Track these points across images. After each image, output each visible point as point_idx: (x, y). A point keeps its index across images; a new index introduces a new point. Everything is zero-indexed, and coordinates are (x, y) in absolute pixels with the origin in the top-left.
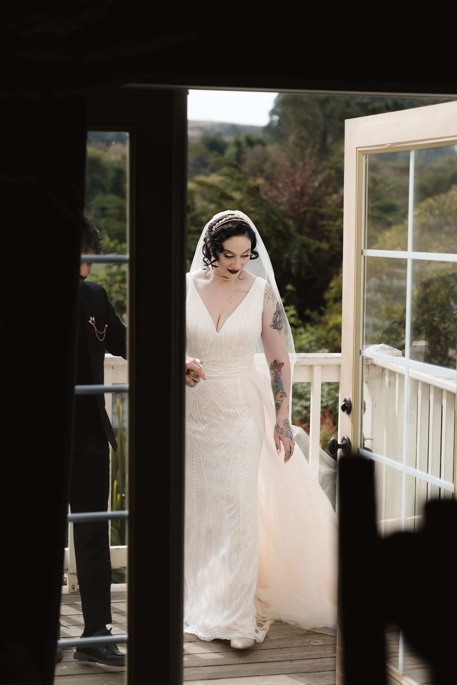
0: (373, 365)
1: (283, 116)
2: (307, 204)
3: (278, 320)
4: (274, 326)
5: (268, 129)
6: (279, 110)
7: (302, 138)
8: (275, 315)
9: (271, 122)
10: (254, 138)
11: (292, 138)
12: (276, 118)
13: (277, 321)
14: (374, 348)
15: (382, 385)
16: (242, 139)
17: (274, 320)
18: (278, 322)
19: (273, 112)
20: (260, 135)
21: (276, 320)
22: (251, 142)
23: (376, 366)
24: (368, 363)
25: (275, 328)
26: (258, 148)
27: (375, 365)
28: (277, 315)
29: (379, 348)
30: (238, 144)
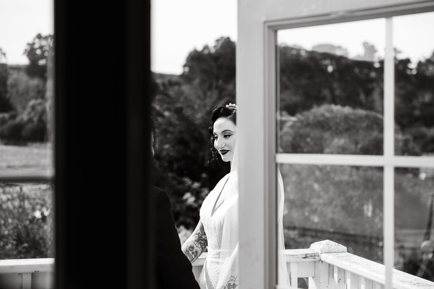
0: (320, 261)
1: (191, 68)
5: (183, 76)
6: (189, 64)
9: (185, 72)
12: (187, 69)
14: (320, 244)
15: (329, 280)
19: (185, 66)
20: (175, 79)
23: (323, 263)
24: (316, 260)
27: (322, 261)
29: (325, 245)
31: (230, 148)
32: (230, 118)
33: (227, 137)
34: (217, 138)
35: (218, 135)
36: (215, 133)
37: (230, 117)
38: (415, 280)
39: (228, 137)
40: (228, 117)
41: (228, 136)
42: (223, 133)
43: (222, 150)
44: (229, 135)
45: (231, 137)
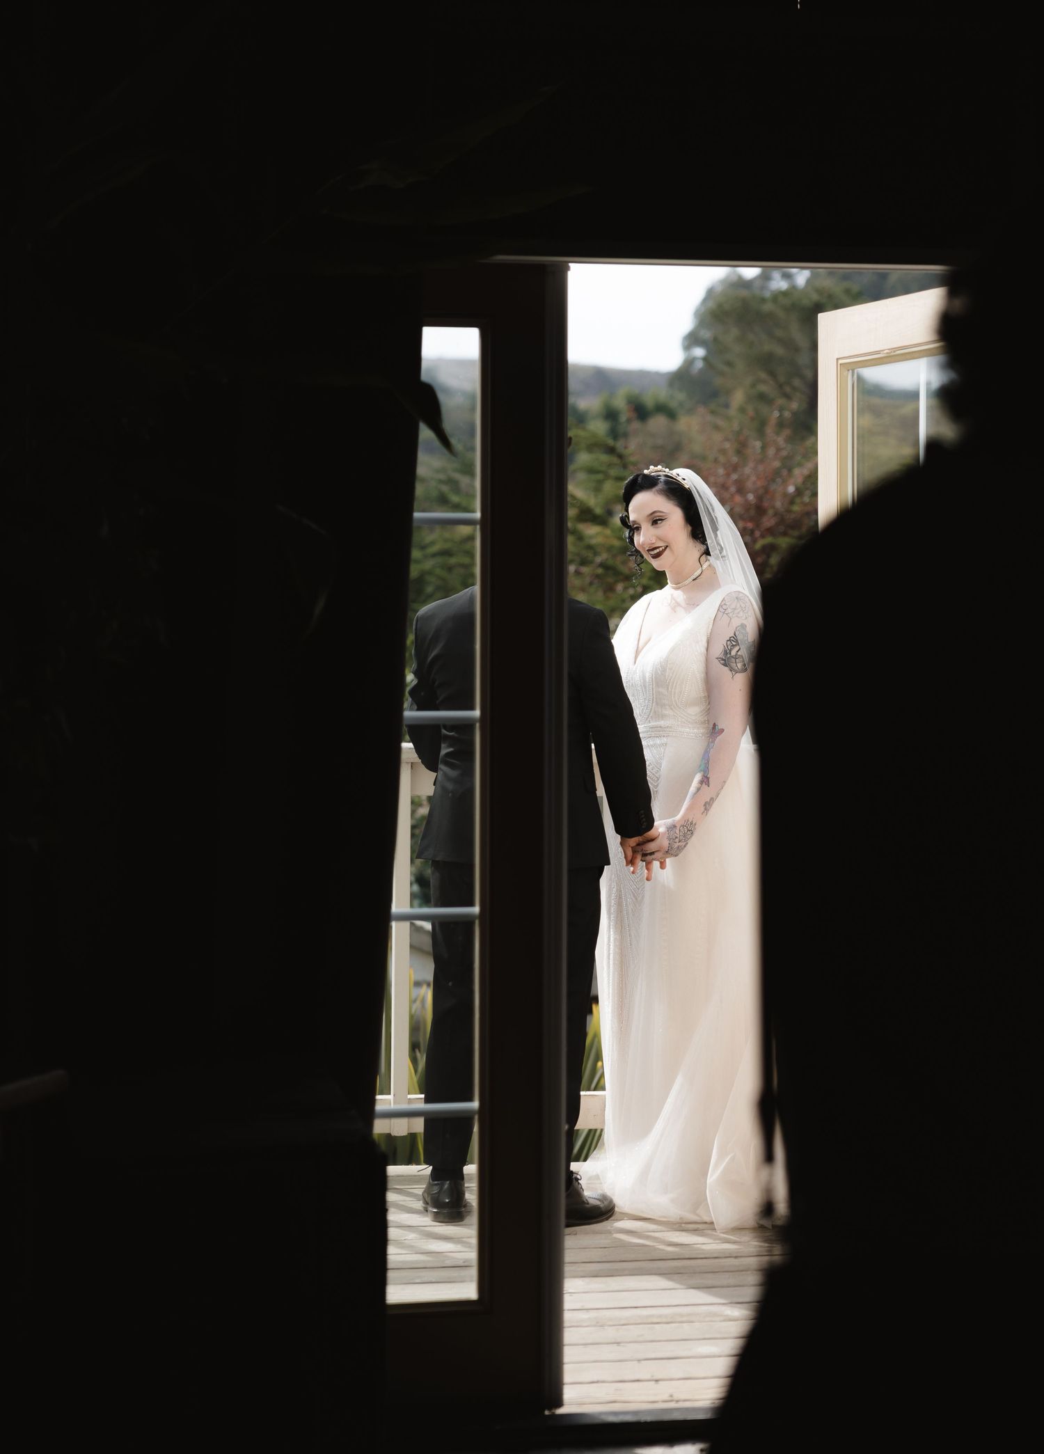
1: (716, 348)
2: (770, 531)
3: (733, 653)
4: (723, 660)
5: (681, 377)
6: (706, 334)
7: (762, 397)
8: (729, 642)
9: (689, 363)
10: (649, 401)
11: (738, 398)
12: (699, 352)
13: (730, 654)
16: (620, 403)
17: (726, 651)
18: (732, 657)
19: (692, 340)
20: (663, 394)
21: (730, 651)
22: (641, 411)
25: (725, 665)
26: (658, 423)
28: (734, 643)
30: (611, 415)
31: (666, 541)
32: (657, 490)
33: (657, 524)
34: (638, 529)
35: (641, 524)
39: (660, 523)
40: (654, 489)
42: (650, 518)
43: (651, 548)
44: (661, 520)
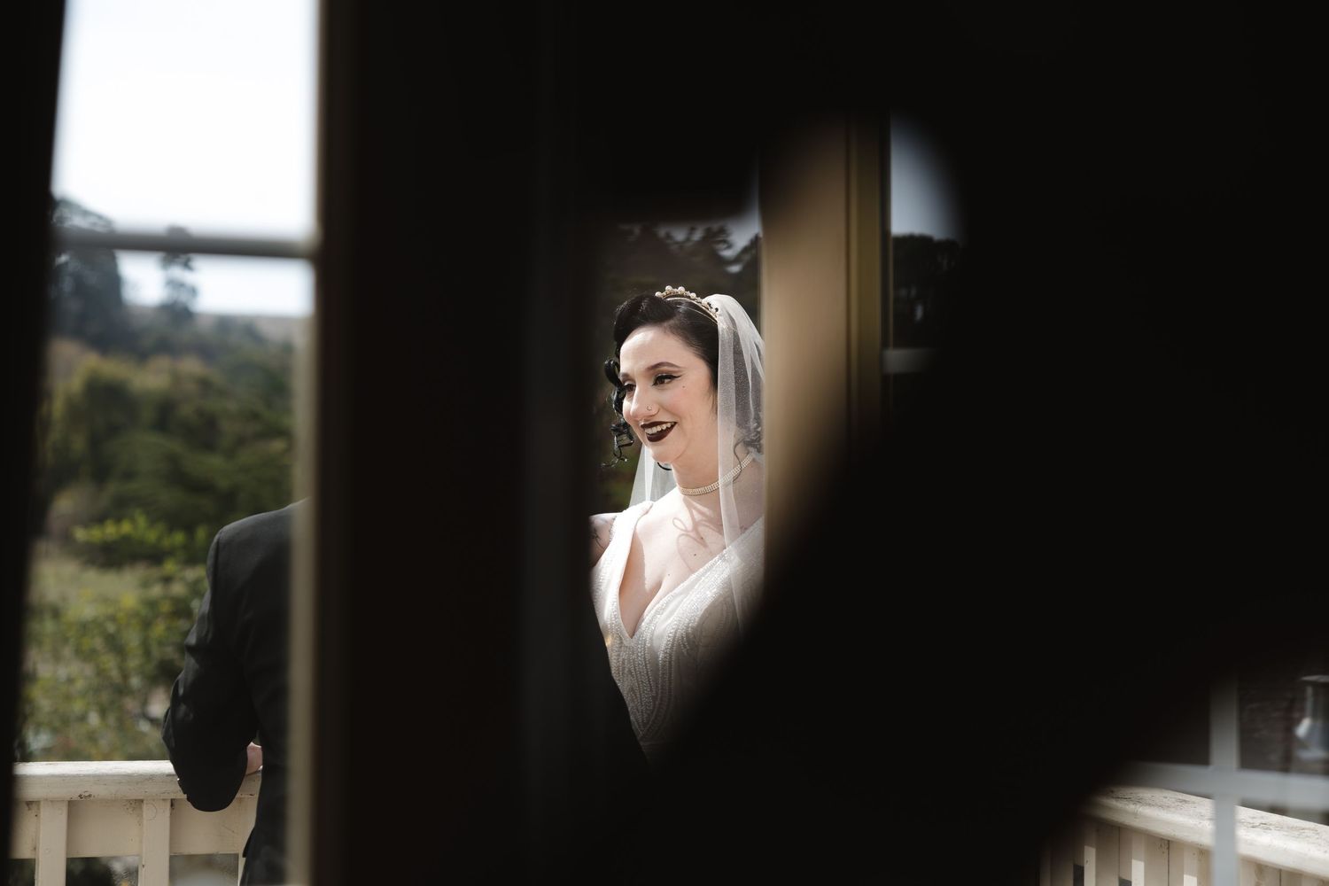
31: (673, 414)
32: (670, 327)
33: (663, 383)
34: (631, 388)
35: (636, 380)
36: (626, 375)
37: (672, 322)
38: (1254, 818)
39: (668, 383)
40: (666, 324)
41: (666, 381)
42: (652, 372)
43: (647, 423)
44: (671, 377)
45: (675, 382)
